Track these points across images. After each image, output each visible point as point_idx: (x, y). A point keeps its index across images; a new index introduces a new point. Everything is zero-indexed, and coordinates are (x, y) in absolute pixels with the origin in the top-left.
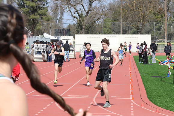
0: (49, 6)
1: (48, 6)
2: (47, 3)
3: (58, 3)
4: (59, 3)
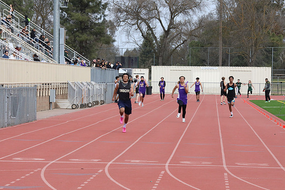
3: (121, 15)
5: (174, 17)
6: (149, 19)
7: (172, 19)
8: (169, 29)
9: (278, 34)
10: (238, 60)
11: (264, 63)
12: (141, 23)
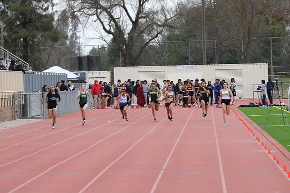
0: (56, 11)
1: (54, 10)
2: (53, 5)
3: (75, 4)
4: (77, 5)
5: (143, 4)
6: (112, 6)
7: (141, 6)
8: (137, 18)
9: (280, 20)
10: (230, 55)
11: (263, 58)
12: (101, 13)
